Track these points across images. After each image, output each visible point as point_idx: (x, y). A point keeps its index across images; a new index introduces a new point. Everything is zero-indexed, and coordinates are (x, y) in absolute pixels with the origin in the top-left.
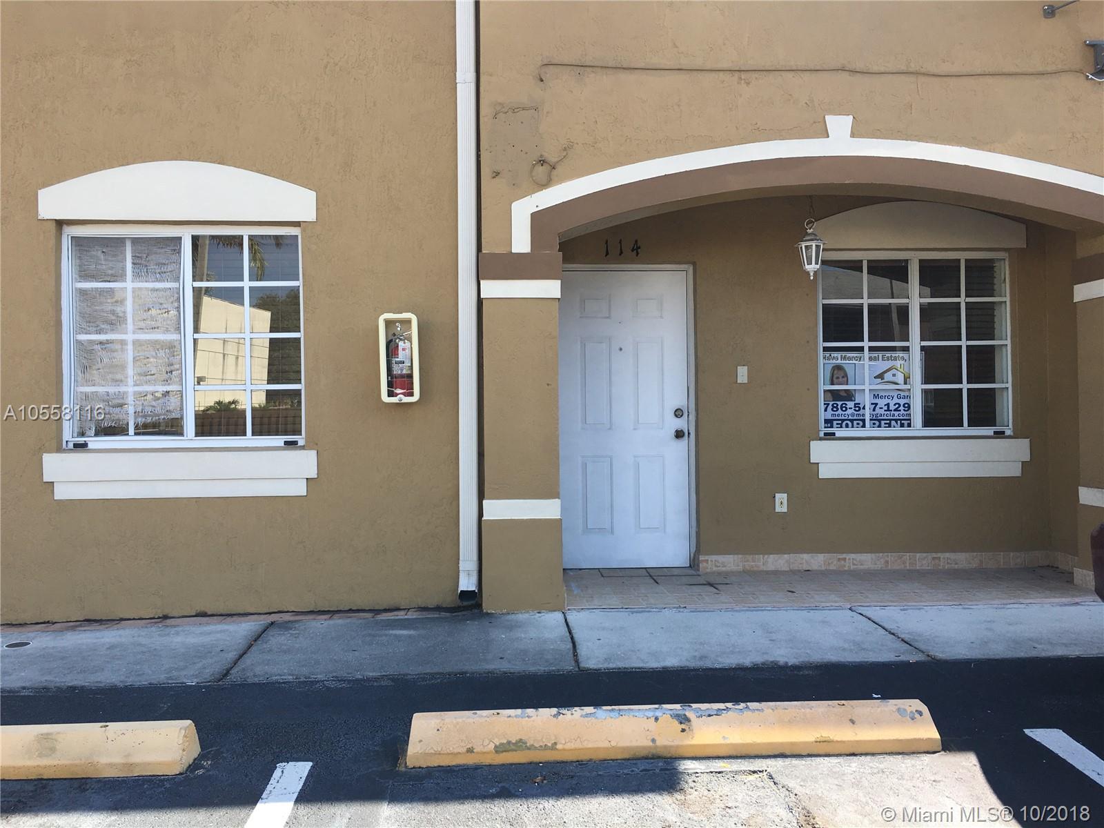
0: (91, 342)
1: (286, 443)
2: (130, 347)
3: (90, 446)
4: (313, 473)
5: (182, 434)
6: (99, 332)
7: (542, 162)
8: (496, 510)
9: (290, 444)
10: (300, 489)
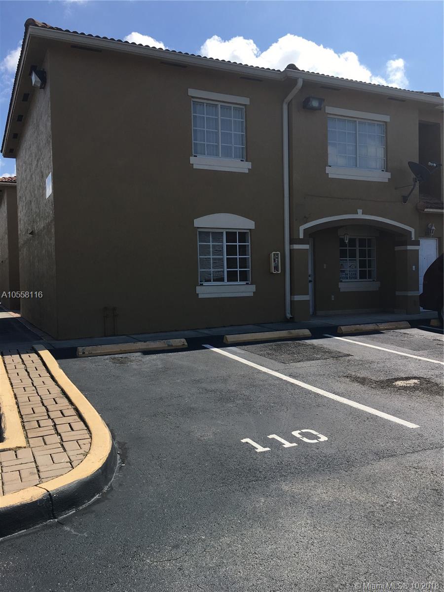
0: (203, 258)
1: (246, 283)
2: (211, 259)
3: (204, 284)
4: (255, 291)
5: (223, 281)
6: (205, 256)
7: (305, 217)
8: (297, 298)
9: (247, 284)
10: (252, 294)
